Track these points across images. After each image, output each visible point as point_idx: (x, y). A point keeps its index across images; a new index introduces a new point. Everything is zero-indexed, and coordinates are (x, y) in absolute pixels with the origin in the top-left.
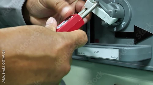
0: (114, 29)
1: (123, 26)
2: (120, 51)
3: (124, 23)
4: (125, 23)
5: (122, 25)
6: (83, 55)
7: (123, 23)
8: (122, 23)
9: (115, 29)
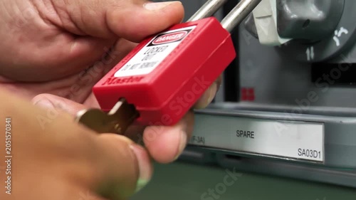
0: (308, 51)
1: (338, 44)
2: (330, 132)
3: (343, 30)
4: (346, 32)
5: (335, 38)
6: (201, 144)
7: (339, 30)
8: (336, 32)
9: (310, 54)
